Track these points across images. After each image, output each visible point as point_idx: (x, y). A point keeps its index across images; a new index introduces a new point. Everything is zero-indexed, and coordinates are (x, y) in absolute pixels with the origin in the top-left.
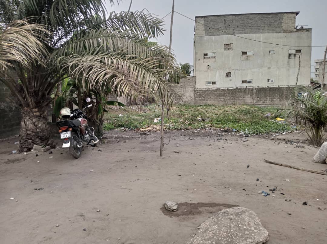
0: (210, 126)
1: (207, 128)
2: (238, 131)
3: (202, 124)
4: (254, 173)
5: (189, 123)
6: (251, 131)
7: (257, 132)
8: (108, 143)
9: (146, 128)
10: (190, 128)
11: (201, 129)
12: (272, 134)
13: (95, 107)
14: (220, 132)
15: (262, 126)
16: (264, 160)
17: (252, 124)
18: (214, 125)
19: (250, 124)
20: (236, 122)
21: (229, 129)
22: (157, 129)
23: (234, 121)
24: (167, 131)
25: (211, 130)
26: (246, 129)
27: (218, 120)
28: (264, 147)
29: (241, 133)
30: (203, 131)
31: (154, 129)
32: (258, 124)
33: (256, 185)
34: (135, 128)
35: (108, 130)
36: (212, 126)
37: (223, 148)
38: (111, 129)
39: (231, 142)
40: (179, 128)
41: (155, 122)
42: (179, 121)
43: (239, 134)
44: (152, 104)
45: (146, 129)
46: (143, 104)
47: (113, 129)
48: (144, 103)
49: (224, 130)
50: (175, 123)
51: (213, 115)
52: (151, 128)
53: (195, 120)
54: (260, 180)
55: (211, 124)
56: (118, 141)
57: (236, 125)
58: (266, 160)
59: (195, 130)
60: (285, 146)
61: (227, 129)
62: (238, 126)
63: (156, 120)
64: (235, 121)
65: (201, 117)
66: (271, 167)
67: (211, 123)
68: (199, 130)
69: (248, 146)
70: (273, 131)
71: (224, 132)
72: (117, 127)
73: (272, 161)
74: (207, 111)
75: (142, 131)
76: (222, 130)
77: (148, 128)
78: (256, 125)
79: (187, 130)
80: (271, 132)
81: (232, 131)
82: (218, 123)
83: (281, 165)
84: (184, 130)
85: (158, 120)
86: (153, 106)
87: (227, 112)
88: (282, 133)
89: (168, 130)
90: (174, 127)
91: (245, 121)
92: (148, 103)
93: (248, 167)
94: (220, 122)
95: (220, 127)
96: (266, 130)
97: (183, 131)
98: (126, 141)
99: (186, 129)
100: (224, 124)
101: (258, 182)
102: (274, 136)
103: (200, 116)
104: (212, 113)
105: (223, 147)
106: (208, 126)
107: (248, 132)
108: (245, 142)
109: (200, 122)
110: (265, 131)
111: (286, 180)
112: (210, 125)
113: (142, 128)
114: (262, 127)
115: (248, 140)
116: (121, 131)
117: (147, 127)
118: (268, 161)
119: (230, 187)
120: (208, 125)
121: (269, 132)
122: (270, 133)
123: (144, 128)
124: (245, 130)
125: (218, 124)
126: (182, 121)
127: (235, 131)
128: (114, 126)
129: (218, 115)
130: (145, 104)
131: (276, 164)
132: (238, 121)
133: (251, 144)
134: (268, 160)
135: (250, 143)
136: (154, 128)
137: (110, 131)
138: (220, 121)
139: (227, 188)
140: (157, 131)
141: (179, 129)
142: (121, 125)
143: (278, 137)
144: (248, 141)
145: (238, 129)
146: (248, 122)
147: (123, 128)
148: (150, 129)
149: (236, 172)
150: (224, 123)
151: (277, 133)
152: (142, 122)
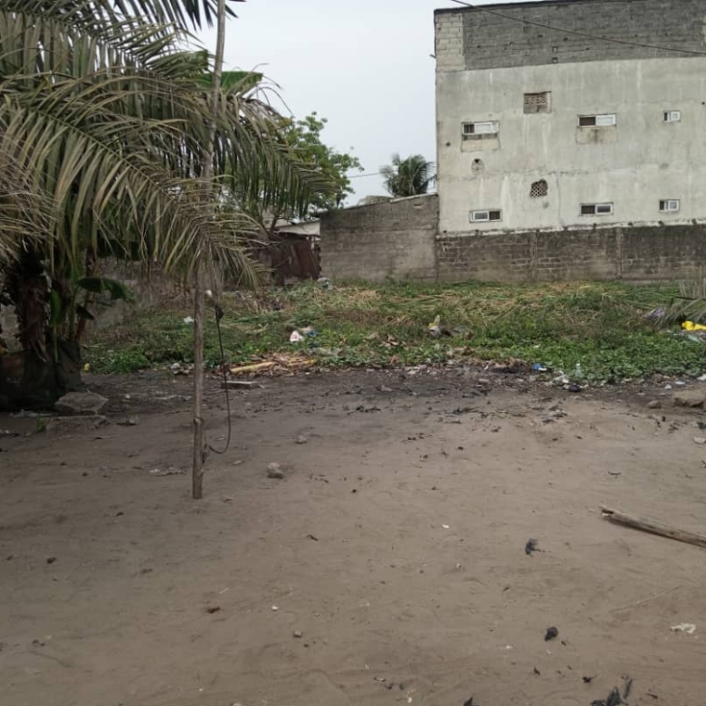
0: (464, 354)
1: (450, 362)
2: (550, 371)
3: (437, 346)
4: (548, 582)
5: (395, 344)
6: (593, 368)
7: (612, 372)
8: (56, 430)
9: (254, 362)
10: (395, 361)
11: (430, 365)
12: (663, 380)
13: (37, 299)
14: (490, 374)
15: (630, 350)
16: (605, 511)
17: (599, 344)
18: (478, 350)
19: (591, 344)
20: (549, 339)
21: (522, 364)
22: (286, 367)
23: (546, 334)
24: (318, 372)
25: (462, 366)
26: (578, 365)
27: (493, 332)
28: (618, 444)
29: (557, 379)
30: (434, 373)
31: (279, 367)
32: (621, 344)
33: (537, 672)
34: (216, 364)
35: (125, 371)
36: (471, 353)
37: (460, 451)
38: (135, 369)
39: (496, 424)
40: (358, 364)
41: (292, 340)
42: (368, 338)
43: (551, 383)
44: (306, 281)
45: (251, 367)
46: (280, 283)
47: (144, 368)
48: (283, 279)
49: (504, 366)
50: (354, 343)
51: (483, 314)
52: (268, 364)
53: (420, 334)
54: (561, 636)
55: (465, 347)
56: (96, 423)
57: (549, 348)
58: (612, 513)
59: (409, 368)
60: (697, 439)
61: (516, 364)
62: (552, 352)
63: (295, 337)
64: (548, 336)
65: (442, 322)
66: (626, 549)
67: (470, 341)
68: (424, 366)
69: (555, 440)
70: (665, 369)
71: (503, 375)
72: (160, 361)
73: (634, 517)
74: (466, 303)
75: (237, 376)
76: (497, 366)
77: (260, 362)
78: (614, 348)
79: (384, 367)
80: (658, 372)
81: (532, 371)
82: (490, 342)
83: (671, 536)
84: (376, 369)
85: (301, 333)
86: (304, 290)
87: (525, 304)
88: (694, 378)
89: (321, 370)
90: (343, 359)
91: (578, 333)
92: (295, 279)
93: (530, 547)
94: (497, 341)
95: (496, 356)
96: (644, 365)
97: (370, 373)
98: (132, 421)
99: (379, 366)
100: (509, 346)
101: (551, 648)
102: (668, 387)
103: (438, 318)
104: (480, 310)
105: (461, 448)
106: (457, 352)
107: (582, 376)
108: (548, 421)
109: (433, 338)
110: (641, 368)
111: (682, 627)
112: (462, 350)
113: (239, 365)
114: (631, 354)
115: (559, 416)
116: (169, 375)
117: (257, 358)
118: (618, 516)
119: (411, 681)
120: (458, 349)
121: (652, 374)
122: (656, 375)
123: (246, 365)
124: (573, 367)
125: (491, 347)
126: (375, 339)
127: (541, 369)
128: (148, 358)
129: (497, 314)
130: (287, 282)
131: (651, 531)
132: (557, 336)
133: (572, 429)
134: (617, 512)
135: (568, 427)
136: (279, 363)
137: (132, 376)
138: (498, 338)
139: (396, 688)
140: (288, 372)
141: (356, 366)
142: (175, 353)
143: (677, 394)
144: (561, 421)
145: (551, 363)
146: (586, 339)
147: (176, 365)
148: (263, 367)
149: (473, 579)
150: (509, 341)
151: (680, 375)
152: (244, 344)
